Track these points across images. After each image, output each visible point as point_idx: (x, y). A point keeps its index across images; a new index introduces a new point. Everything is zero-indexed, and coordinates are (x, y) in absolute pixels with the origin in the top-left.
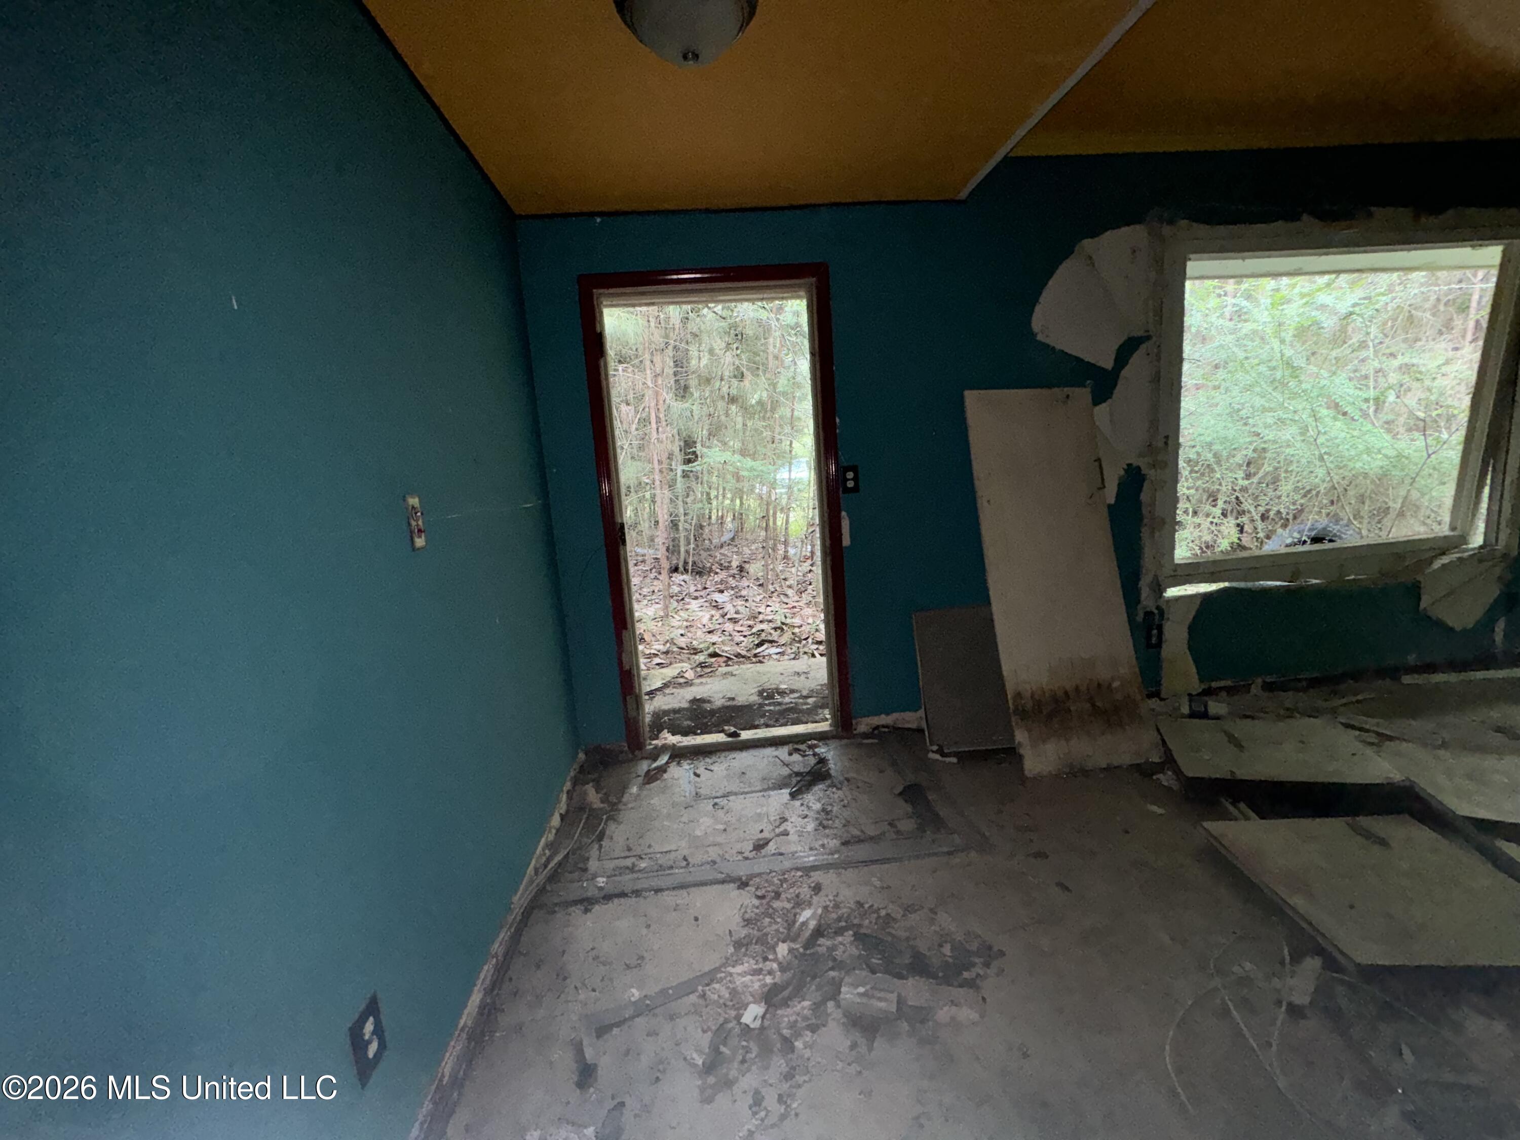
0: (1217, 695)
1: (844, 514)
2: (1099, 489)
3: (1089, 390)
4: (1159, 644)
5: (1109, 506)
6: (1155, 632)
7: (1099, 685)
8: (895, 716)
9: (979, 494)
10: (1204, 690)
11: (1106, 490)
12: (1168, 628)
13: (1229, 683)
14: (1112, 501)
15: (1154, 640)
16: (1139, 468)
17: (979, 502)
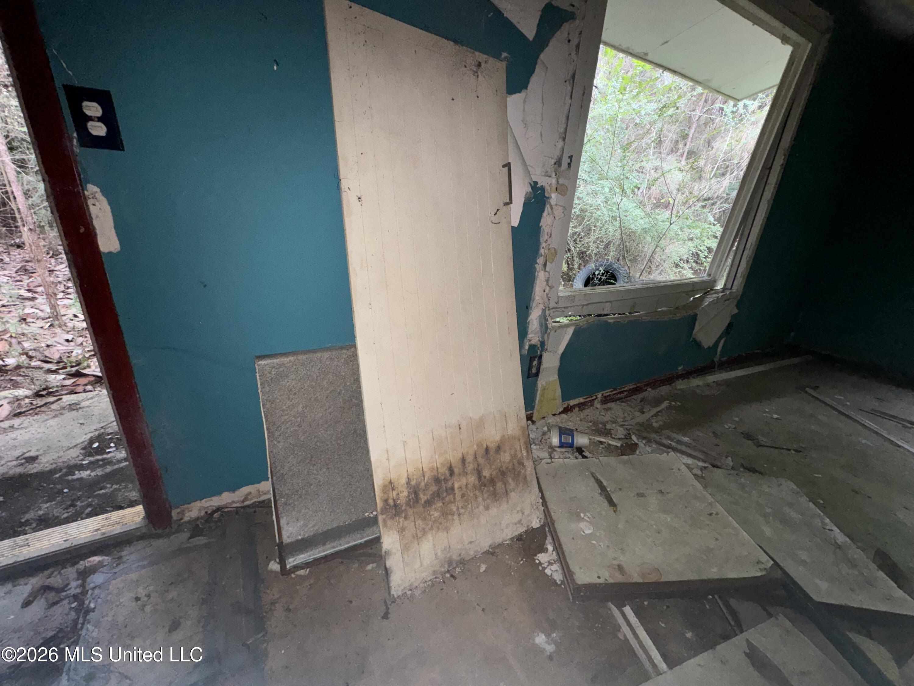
0: (572, 411)
1: (92, 189)
2: (506, 204)
3: (504, 64)
4: (537, 374)
5: (513, 228)
6: (535, 363)
7: (487, 450)
8: (245, 490)
9: (344, 184)
10: (564, 408)
11: (511, 205)
12: (546, 357)
13: (581, 400)
14: (515, 222)
15: (534, 371)
16: (543, 189)
17: (344, 196)
